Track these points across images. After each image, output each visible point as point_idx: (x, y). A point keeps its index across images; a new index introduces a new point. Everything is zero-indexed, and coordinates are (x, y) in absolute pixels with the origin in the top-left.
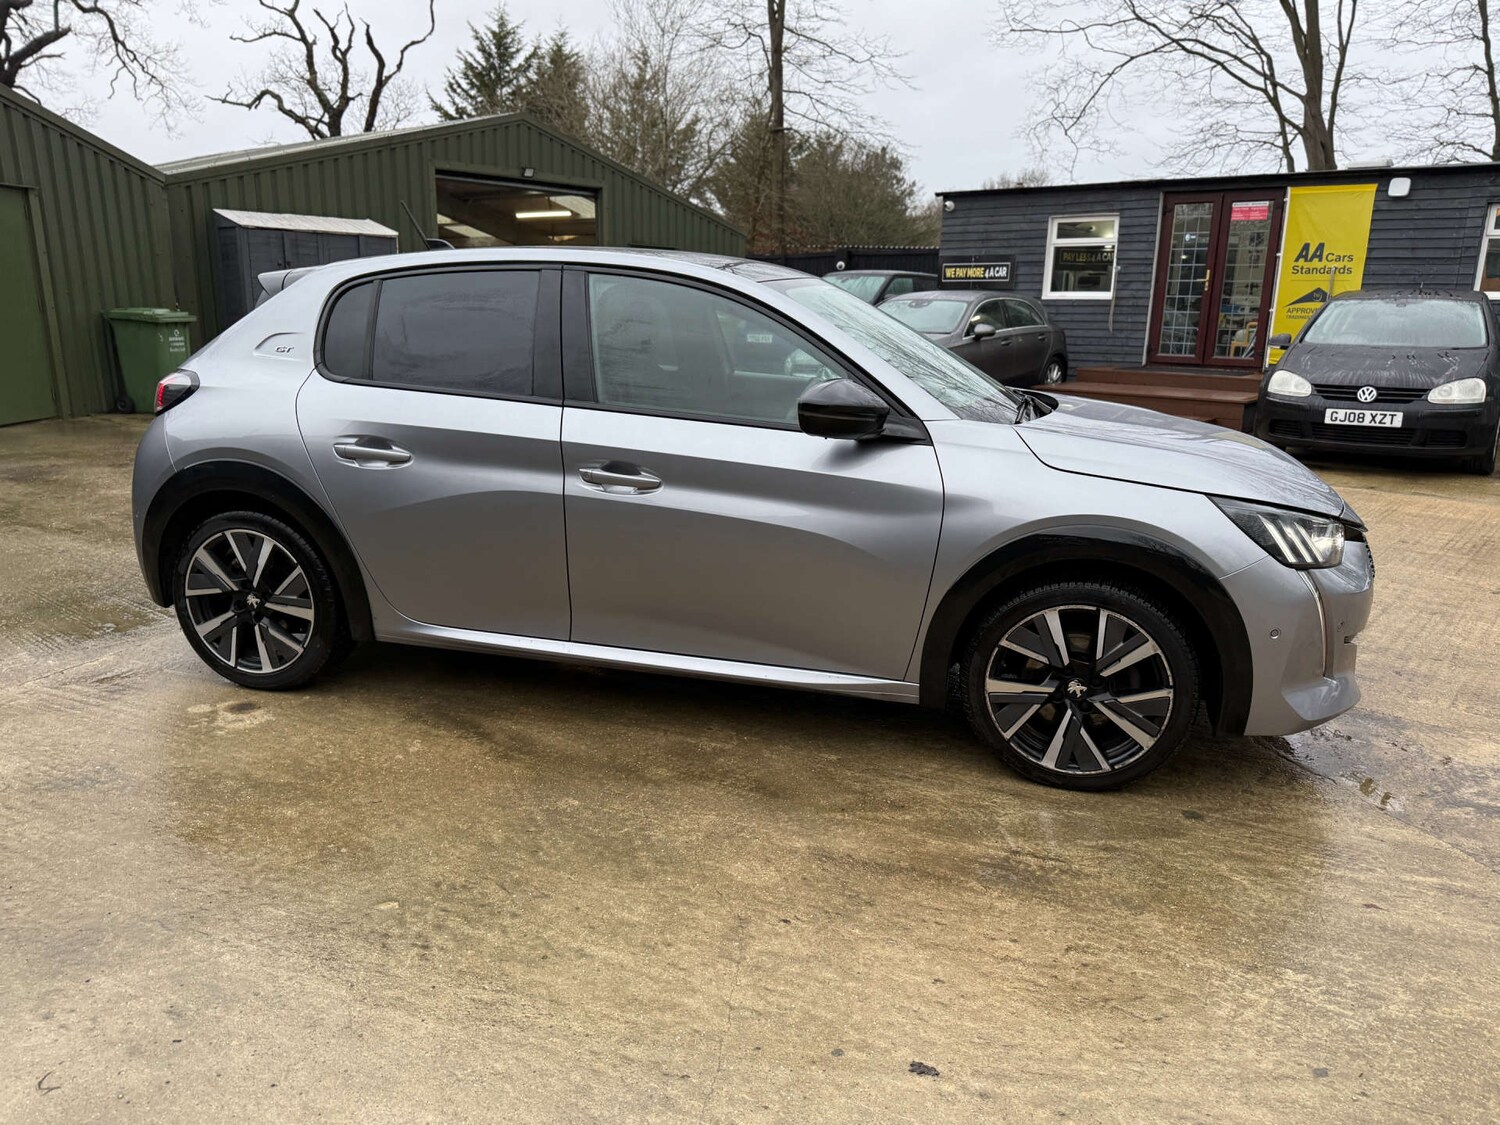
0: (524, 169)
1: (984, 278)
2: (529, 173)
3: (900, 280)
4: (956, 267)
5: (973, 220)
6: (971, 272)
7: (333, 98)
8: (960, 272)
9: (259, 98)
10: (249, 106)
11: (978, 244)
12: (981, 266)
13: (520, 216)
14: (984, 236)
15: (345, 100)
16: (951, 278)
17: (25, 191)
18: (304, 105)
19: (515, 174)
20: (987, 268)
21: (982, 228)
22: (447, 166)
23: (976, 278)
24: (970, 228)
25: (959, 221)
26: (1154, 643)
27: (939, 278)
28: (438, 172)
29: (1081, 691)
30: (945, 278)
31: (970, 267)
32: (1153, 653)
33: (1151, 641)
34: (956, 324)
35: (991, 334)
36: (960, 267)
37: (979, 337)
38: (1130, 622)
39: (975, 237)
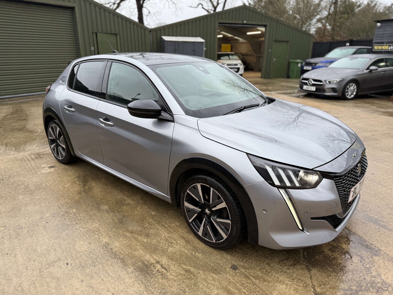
0: (243, 21)
1: (388, 49)
2: (245, 22)
3: (361, 50)
4: (378, 46)
5: (387, 30)
6: (384, 48)
7: (215, 4)
8: (380, 48)
9: (198, 5)
10: (196, 8)
11: (388, 38)
12: (387, 45)
13: (248, 33)
14: (390, 35)
15: (218, 4)
16: (376, 49)
17: (116, 34)
18: (208, 6)
19: (240, 22)
20: (390, 46)
21: (390, 32)
22: (222, 22)
23: (385, 49)
24: (385, 32)
25: (382, 30)
26: (225, 203)
27: (372, 49)
28: (219, 23)
29: (209, 213)
30: (374, 49)
31: (383, 46)
32: (225, 207)
33: (224, 203)
34: (363, 66)
35: (376, 70)
36: (380, 46)
37: (371, 71)
38: (219, 194)
39: (387, 35)
